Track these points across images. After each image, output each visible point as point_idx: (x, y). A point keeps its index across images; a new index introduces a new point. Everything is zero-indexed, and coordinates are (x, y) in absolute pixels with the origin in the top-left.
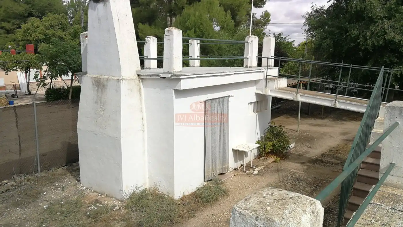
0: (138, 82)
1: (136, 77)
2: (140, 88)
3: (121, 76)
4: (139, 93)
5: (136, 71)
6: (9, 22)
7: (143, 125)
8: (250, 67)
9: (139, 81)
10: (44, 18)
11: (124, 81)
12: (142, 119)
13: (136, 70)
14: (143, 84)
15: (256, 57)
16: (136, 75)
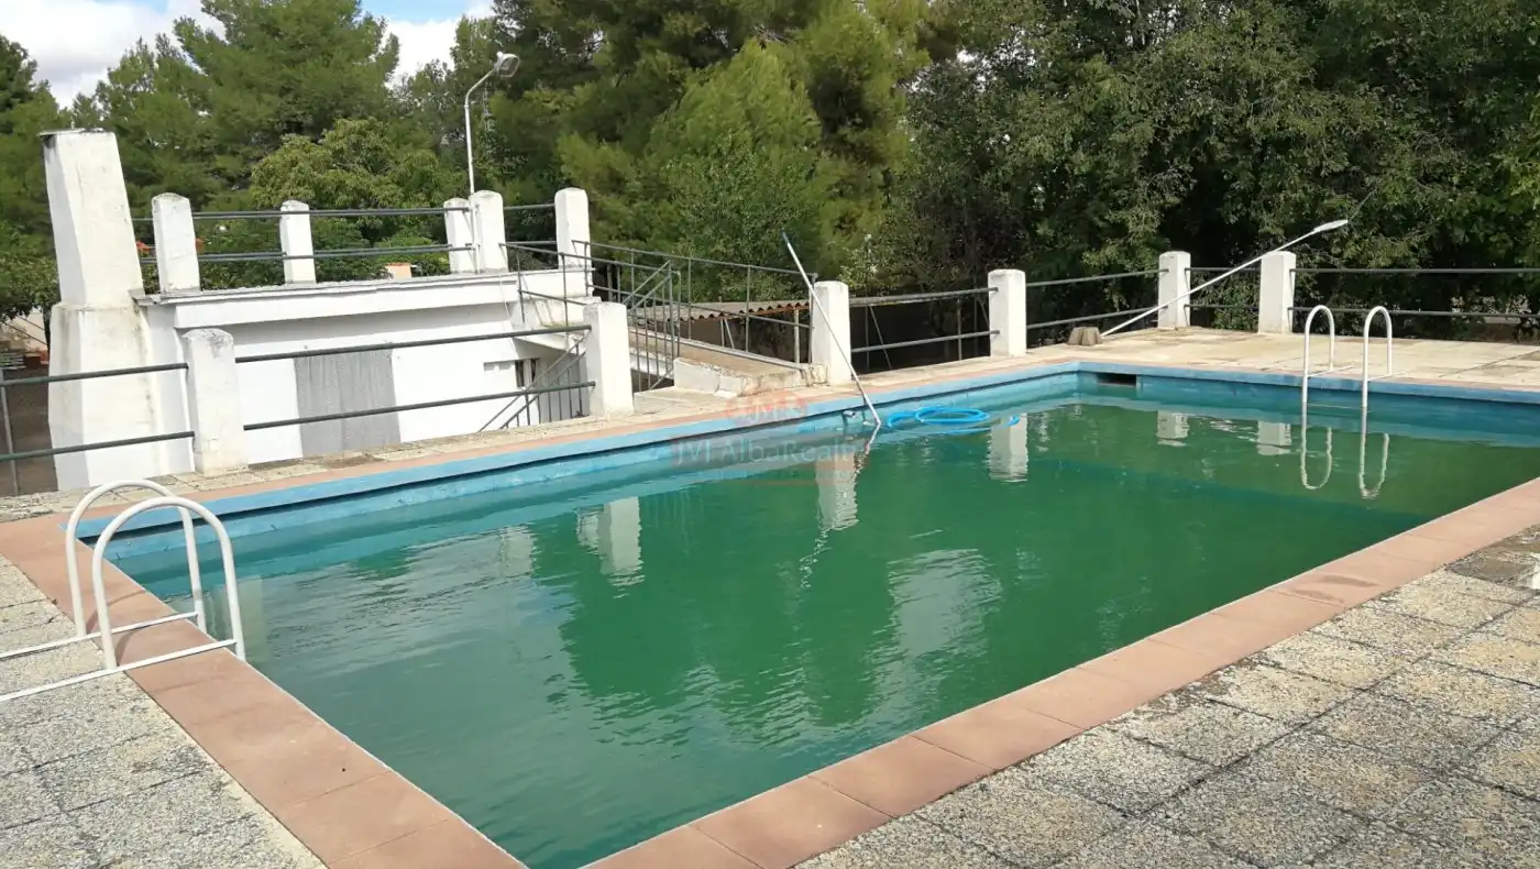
0: (133, 314)
1: (130, 303)
2: (139, 329)
3: (85, 302)
4: (134, 339)
5: (130, 292)
6: (234, 154)
7: (152, 412)
8: (482, 271)
9: (137, 312)
10: (328, 134)
11: (86, 313)
12: (148, 397)
13: (129, 288)
14: (148, 322)
15: (500, 245)
16: (130, 300)
